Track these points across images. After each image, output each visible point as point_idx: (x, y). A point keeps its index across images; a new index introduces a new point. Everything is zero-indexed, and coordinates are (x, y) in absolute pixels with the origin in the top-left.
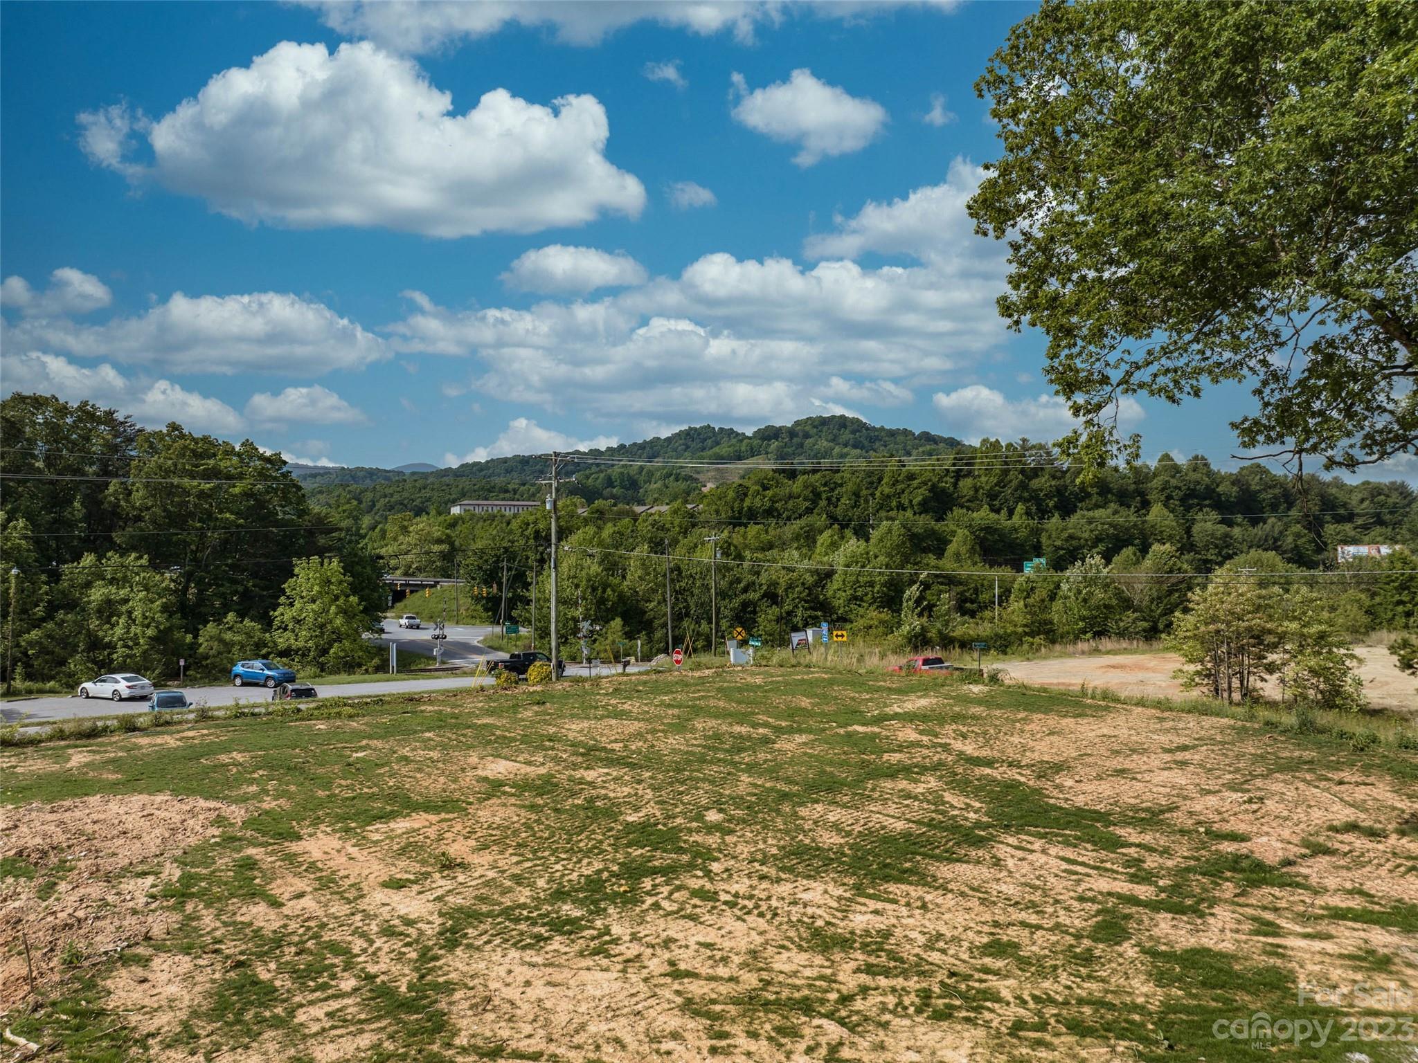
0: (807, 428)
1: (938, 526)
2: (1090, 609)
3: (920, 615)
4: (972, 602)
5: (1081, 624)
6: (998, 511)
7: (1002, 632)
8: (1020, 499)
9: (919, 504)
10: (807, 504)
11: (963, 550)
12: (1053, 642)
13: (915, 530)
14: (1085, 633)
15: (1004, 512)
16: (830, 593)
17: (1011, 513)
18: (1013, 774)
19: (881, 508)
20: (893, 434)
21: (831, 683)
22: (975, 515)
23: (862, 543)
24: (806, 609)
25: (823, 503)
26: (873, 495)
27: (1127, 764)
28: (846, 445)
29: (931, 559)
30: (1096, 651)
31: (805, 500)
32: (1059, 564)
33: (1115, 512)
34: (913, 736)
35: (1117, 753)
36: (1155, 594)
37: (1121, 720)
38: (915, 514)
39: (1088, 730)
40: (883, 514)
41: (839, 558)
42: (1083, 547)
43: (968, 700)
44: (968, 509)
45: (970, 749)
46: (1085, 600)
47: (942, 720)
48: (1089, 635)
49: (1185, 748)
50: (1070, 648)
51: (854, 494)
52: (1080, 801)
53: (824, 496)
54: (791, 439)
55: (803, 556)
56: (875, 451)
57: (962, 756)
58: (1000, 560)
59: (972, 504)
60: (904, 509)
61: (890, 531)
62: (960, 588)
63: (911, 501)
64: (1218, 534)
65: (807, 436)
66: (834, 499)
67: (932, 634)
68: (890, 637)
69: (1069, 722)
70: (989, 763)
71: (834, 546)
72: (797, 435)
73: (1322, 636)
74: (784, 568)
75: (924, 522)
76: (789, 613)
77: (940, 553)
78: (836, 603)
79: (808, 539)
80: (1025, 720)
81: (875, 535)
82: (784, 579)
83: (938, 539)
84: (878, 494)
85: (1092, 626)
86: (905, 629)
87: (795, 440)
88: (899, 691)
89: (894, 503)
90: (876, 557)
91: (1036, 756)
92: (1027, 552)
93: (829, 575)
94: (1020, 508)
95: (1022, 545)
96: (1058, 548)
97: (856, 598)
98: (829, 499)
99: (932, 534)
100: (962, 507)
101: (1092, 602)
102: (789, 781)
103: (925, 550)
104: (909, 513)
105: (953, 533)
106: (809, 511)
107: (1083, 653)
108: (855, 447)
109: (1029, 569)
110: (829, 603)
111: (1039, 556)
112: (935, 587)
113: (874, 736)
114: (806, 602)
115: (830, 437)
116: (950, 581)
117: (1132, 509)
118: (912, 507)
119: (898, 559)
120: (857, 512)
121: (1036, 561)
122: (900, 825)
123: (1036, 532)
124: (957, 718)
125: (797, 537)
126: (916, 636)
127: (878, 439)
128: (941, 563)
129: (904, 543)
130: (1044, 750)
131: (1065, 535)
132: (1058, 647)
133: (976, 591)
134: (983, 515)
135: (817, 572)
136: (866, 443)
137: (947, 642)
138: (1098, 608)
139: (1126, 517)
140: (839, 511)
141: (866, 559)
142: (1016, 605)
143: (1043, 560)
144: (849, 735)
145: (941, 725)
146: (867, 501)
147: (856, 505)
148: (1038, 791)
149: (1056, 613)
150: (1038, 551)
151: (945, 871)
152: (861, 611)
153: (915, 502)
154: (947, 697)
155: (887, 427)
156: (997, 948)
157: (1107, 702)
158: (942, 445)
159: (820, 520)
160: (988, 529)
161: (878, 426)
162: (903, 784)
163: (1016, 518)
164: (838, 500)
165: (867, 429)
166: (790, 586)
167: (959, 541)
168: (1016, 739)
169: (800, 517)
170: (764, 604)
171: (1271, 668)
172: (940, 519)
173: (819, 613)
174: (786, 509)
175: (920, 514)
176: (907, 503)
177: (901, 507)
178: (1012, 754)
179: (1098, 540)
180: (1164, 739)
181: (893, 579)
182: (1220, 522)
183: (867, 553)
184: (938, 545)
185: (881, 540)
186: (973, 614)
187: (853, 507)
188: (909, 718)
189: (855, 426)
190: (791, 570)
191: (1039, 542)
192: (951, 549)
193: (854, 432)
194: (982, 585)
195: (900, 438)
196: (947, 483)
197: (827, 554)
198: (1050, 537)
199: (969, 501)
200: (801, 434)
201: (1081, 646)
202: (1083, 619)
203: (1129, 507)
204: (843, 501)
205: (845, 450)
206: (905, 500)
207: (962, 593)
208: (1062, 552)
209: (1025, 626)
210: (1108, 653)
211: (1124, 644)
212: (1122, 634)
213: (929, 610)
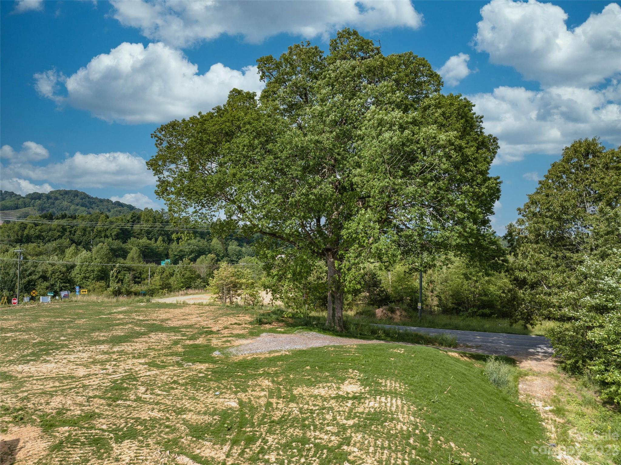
0: (57, 195)
1: (124, 246)
2: (185, 279)
3: (118, 282)
4: (139, 278)
5: (182, 284)
6: (150, 239)
7: (151, 288)
8: (160, 234)
9: (115, 235)
10: (59, 234)
11: (135, 256)
12: (171, 291)
13: (112, 247)
14: (182, 287)
15: (153, 240)
16: (73, 275)
17: (156, 240)
18: (155, 322)
19: (96, 236)
20: (101, 201)
21: (88, 306)
22: (140, 241)
23: (89, 252)
24: (61, 283)
25: (67, 233)
26: (93, 230)
27: (187, 317)
28: (77, 205)
29: (121, 260)
30: (187, 294)
31: (58, 231)
32: (175, 262)
33: (199, 241)
34: (122, 317)
35: (184, 315)
36: (208, 273)
37: (187, 308)
38: (113, 240)
39: (177, 311)
40: (97, 239)
41: (78, 261)
42: (186, 255)
43: (140, 307)
44: (138, 238)
45: (141, 318)
46: (183, 276)
47: (131, 312)
48: (184, 288)
49: (203, 313)
50: (177, 293)
51: (83, 229)
52: (172, 325)
53: (68, 230)
54: (48, 200)
55: (59, 259)
56: (92, 208)
57: (138, 320)
58: (151, 260)
59: (139, 235)
60: (108, 237)
61: (102, 248)
62: (134, 272)
63: (111, 234)
64: (237, 250)
65: (57, 199)
66: (73, 232)
67: (123, 290)
68: (105, 292)
69: (172, 310)
70: (147, 320)
71: (76, 254)
72: (51, 198)
73: (253, 284)
74: (49, 264)
75: (117, 244)
76: (52, 285)
77: (125, 257)
78: (76, 280)
79: (61, 251)
80: (158, 310)
81: (94, 249)
82: (50, 269)
83: (124, 251)
84: (95, 230)
85: (186, 285)
86: (111, 289)
87: (50, 201)
88: (115, 306)
89: (103, 235)
90: (96, 259)
91: (161, 318)
92: (162, 257)
93: (73, 267)
94: (160, 238)
95: (161, 254)
96: (175, 255)
97: (85, 277)
98: (70, 232)
99: (121, 249)
100: (135, 237)
101: (186, 276)
102: (84, 329)
103: (117, 256)
104: (110, 239)
105: (131, 249)
106: (60, 237)
107: (182, 295)
108: (82, 206)
109: (163, 264)
110: (73, 280)
111: (167, 259)
112: (123, 272)
113: (109, 318)
114: (61, 279)
115: (69, 200)
116: (129, 269)
117: (206, 240)
118: (111, 236)
119: (106, 260)
120: (85, 238)
121: (166, 260)
122: (122, 334)
123: (167, 249)
124: (136, 312)
125: (55, 250)
126: (116, 291)
127: (94, 203)
128: (125, 262)
129: (109, 253)
130: (164, 316)
131: (178, 250)
132: (172, 293)
133: (140, 273)
134: (144, 241)
135: (66, 266)
136: (88, 204)
137: (129, 293)
138: (187, 278)
139: (203, 243)
140: (76, 238)
141: (91, 259)
142: (157, 277)
143: (169, 260)
144: (101, 318)
145: (131, 314)
146: (90, 233)
147: (84, 235)
148: (161, 325)
149: (172, 280)
150: (167, 256)
151: (136, 340)
152: (88, 283)
153: (113, 234)
154: (132, 307)
155: (99, 197)
156: (149, 349)
157: (185, 304)
158: (125, 208)
159: (66, 241)
160: (147, 247)
161: (94, 197)
162: (121, 327)
163: (158, 242)
164: (75, 232)
165: (89, 198)
166: (53, 272)
167: (134, 252)
168: (155, 315)
169: (55, 239)
170: (41, 280)
171: (239, 295)
172: (124, 242)
173: (68, 285)
174: (47, 236)
175: (116, 240)
176: (109, 235)
177: (106, 236)
178: (154, 318)
179: (192, 252)
180: (198, 312)
181: (103, 269)
182: (238, 246)
183: (92, 257)
184: (124, 254)
185: (98, 252)
186: (139, 283)
187: (83, 236)
188: (121, 312)
189: (83, 196)
190: (53, 265)
191: (168, 253)
192: (129, 256)
193: (82, 199)
194: (143, 271)
195: (105, 203)
196: (128, 226)
197: (72, 257)
198: (172, 251)
199: (138, 234)
200: (53, 198)
201: (181, 292)
202: (182, 282)
203: (204, 239)
204: (78, 232)
205: (77, 207)
206: (108, 233)
207: (134, 275)
208: (177, 257)
209: (160, 286)
210: (191, 294)
211: (197, 291)
212: (196, 288)
213: (121, 281)
